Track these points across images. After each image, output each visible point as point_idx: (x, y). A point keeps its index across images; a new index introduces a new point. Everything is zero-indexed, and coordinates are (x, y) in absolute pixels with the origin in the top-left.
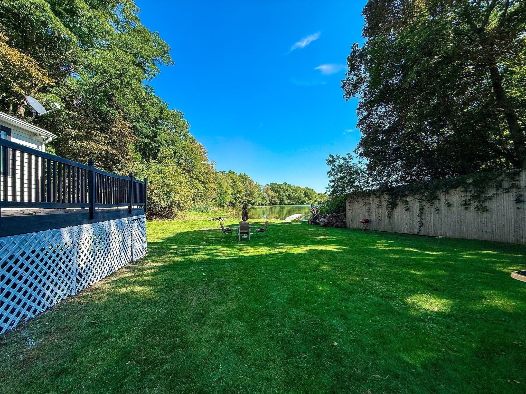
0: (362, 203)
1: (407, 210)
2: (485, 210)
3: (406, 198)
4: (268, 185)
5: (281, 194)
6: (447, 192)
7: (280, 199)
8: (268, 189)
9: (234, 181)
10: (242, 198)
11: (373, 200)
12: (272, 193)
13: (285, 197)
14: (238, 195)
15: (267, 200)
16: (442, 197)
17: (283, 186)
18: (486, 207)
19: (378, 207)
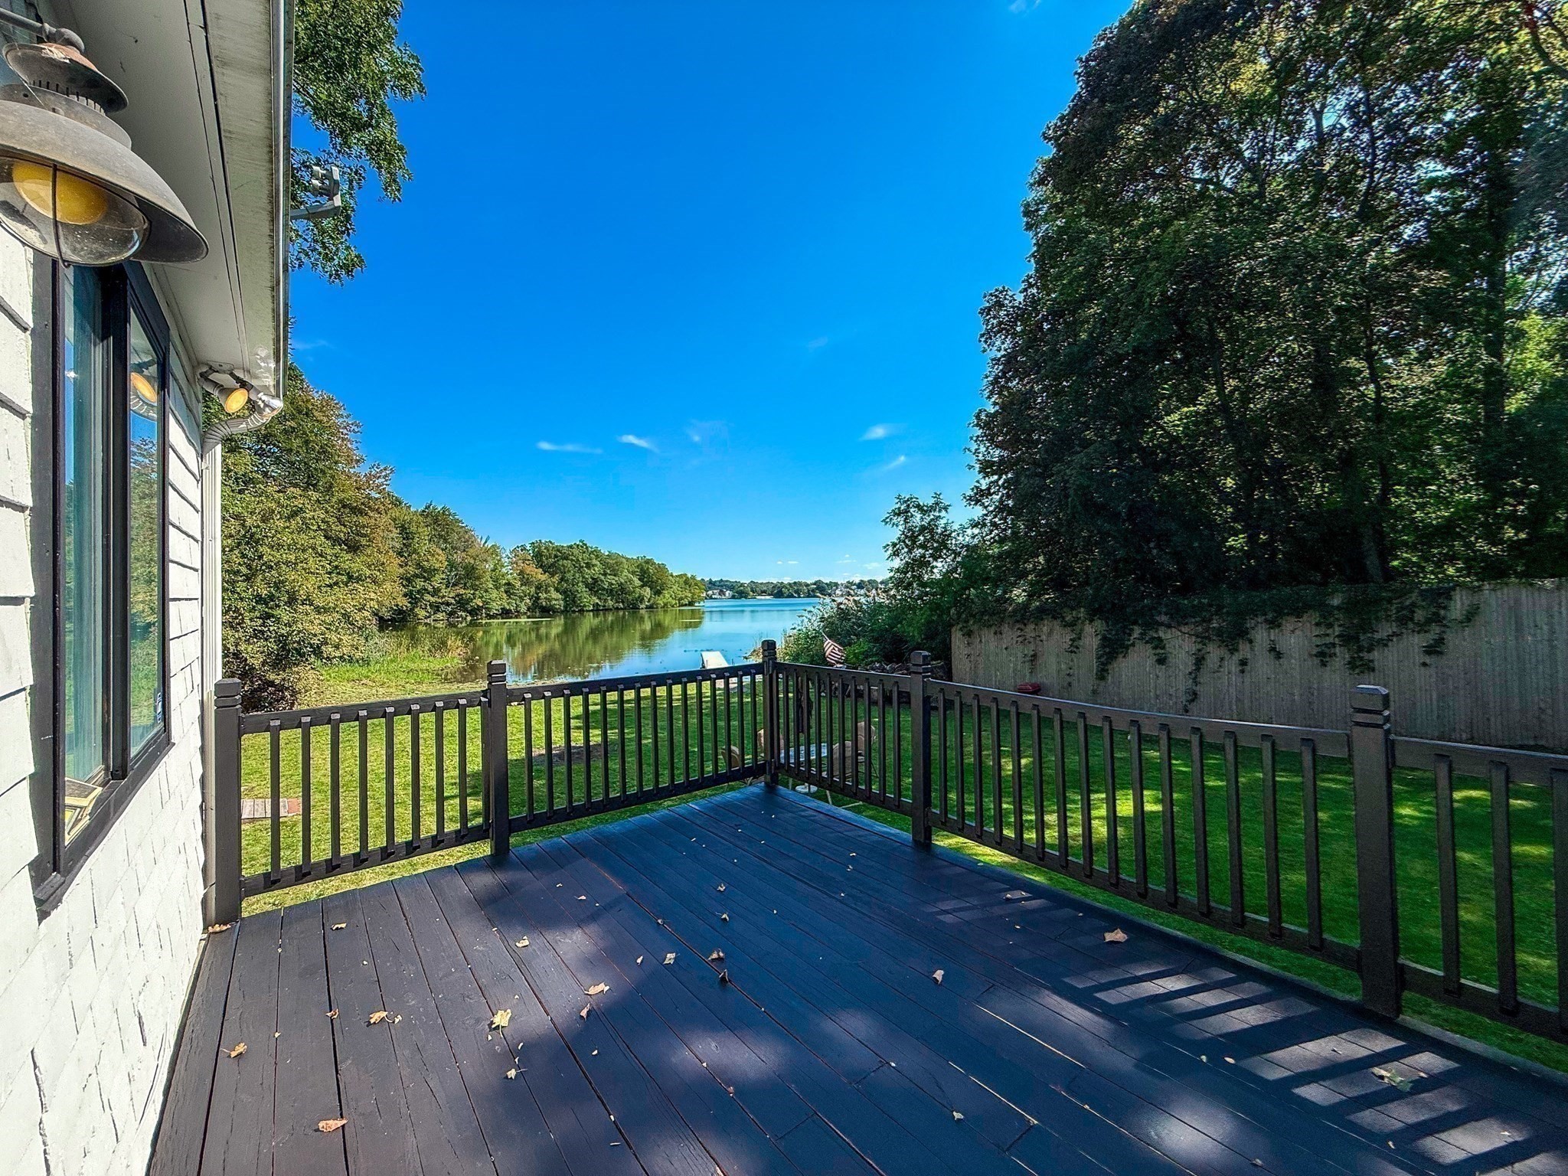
0: (1010, 635)
1: (1162, 661)
2: (1369, 668)
3: (1156, 632)
4: (524, 549)
5: (569, 576)
6: (1274, 624)
7: (564, 593)
8: (524, 560)
9: (405, 532)
10: (436, 592)
11: (1050, 634)
12: (541, 576)
13: (581, 587)
14: (420, 584)
15: (521, 597)
16: (1261, 636)
17: (576, 552)
18: (1372, 661)
19: (1072, 652)
